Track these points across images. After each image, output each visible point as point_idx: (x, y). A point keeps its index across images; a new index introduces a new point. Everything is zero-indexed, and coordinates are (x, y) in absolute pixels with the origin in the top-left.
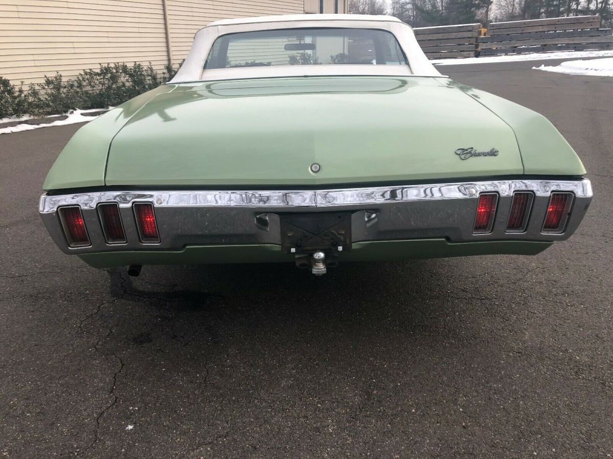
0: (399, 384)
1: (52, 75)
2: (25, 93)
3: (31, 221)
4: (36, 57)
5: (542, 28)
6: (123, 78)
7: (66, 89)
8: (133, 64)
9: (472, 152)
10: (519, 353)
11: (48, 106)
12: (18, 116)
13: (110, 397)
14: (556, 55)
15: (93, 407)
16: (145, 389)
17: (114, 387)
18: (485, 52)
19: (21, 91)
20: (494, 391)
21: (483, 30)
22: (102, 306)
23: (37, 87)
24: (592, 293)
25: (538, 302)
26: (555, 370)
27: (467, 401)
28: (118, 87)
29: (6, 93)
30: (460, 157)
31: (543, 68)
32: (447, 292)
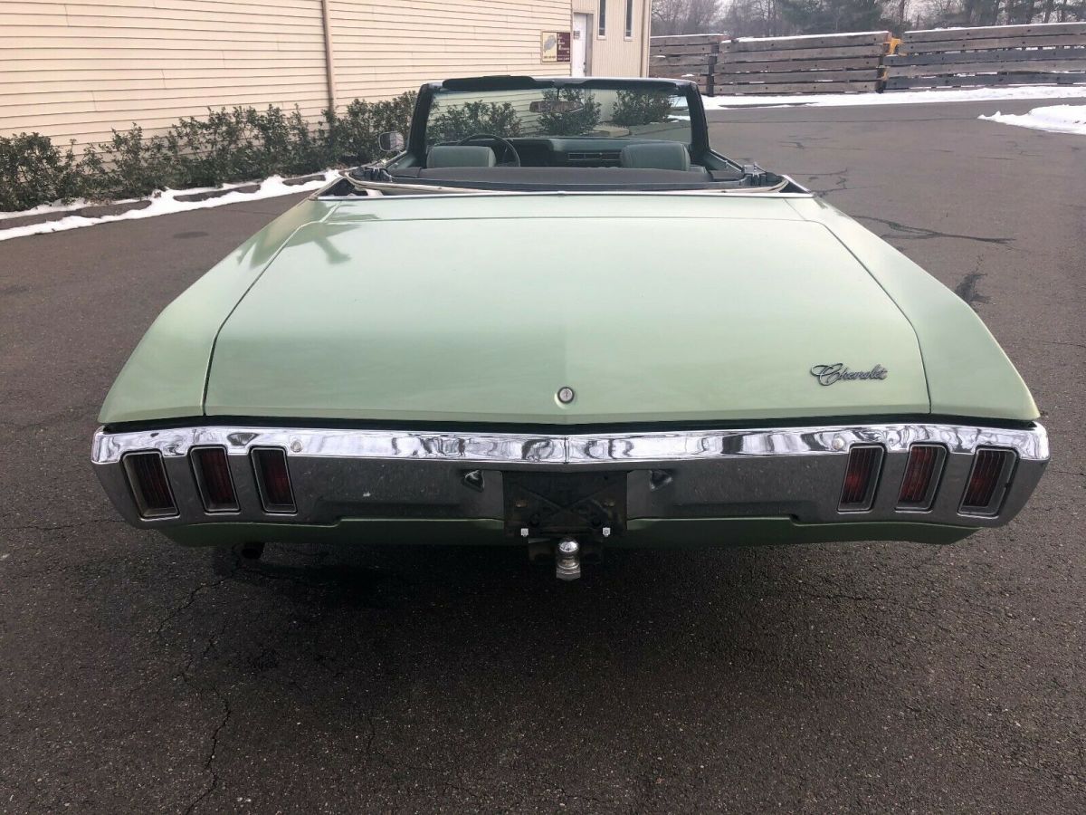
0: (702, 767)
1: (124, 129)
2: (79, 160)
3: (82, 415)
4: (98, 97)
5: (1000, 42)
6: (249, 133)
7: (150, 153)
8: (266, 107)
9: (841, 372)
10: (916, 711)
11: (118, 183)
12: (65, 203)
13: (206, 777)
14: (1023, 93)
15: (175, 796)
16: (266, 762)
17: (213, 757)
18: (895, 84)
19: (70, 157)
20: (867, 787)
21: (893, 42)
22: (198, 592)
23: (98, 150)
24: (1053, 591)
25: (956, 608)
26: (977, 748)
27: (818, 804)
28: (240, 150)
29: (45, 161)
30: (819, 381)
31: (998, 117)
32: (797, 582)
